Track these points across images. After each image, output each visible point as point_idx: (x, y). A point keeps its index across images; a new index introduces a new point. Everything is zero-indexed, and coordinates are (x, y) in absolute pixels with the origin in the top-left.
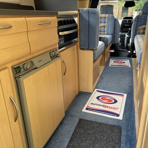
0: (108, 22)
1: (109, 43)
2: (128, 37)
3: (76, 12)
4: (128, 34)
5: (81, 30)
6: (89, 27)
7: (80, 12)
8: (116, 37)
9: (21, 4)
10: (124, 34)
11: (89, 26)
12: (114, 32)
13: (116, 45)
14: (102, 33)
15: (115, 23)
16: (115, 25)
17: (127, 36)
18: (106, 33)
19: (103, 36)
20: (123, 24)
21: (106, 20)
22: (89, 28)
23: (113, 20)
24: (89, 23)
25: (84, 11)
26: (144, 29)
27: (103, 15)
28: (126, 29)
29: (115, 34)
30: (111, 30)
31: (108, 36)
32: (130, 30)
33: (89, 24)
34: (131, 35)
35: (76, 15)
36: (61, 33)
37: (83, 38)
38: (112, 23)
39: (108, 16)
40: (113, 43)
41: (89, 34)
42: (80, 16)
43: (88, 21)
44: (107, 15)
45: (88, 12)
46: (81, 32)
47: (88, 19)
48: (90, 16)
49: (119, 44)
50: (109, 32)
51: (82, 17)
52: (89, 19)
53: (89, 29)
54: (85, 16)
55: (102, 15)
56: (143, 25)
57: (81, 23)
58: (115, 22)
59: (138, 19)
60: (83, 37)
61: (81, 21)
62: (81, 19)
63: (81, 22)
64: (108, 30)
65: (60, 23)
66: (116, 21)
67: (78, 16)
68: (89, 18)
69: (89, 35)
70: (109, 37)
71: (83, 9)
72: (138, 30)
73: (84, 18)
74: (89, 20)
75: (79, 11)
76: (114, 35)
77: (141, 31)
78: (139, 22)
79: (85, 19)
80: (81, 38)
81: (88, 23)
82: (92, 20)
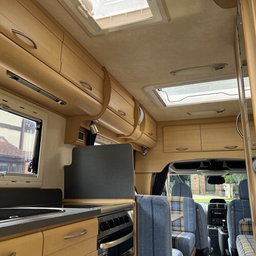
0: (186, 211)
1: (191, 250)
2: (223, 236)
3: (132, 201)
4: (222, 230)
5: (139, 232)
6: (153, 228)
7: (138, 201)
8: (202, 237)
9: (43, 188)
10: (215, 228)
11: (153, 226)
12: (198, 227)
13: (205, 251)
14: (176, 228)
15: (197, 211)
16: (197, 214)
17: (221, 233)
18: (183, 229)
19: (179, 236)
20: (211, 211)
21: (182, 205)
22: (153, 230)
23: (193, 206)
24: (153, 220)
25: (145, 200)
26: (249, 225)
27: (176, 198)
28: (217, 220)
29: (200, 231)
30: (191, 225)
31: (188, 236)
32: (226, 223)
33: (153, 223)
34: (227, 232)
35: (130, 207)
36: (104, 244)
37: (143, 248)
38: (192, 212)
39: (184, 200)
40: (199, 248)
41: (153, 240)
42: (138, 208)
43: (151, 216)
44: (182, 198)
45: (152, 202)
46: (139, 236)
47: (151, 213)
48: (154, 210)
49: (210, 249)
50: (189, 228)
51: (141, 209)
52: (153, 214)
53: (153, 232)
54: (147, 208)
55: (174, 197)
56: (245, 217)
57: (139, 220)
58: (196, 209)
59: (234, 206)
60: (142, 245)
61: (139, 215)
62: (139, 213)
63: (139, 218)
64: (186, 223)
65: (103, 226)
66: (197, 207)
67: (135, 208)
68: (153, 212)
69: (153, 243)
70: (189, 238)
71: (142, 197)
72: (239, 227)
73: (144, 212)
74: (153, 216)
75: (136, 200)
76: (198, 233)
77: (245, 228)
78: (237, 211)
79: (145, 214)
80: (139, 248)
81: (151, 221)
82: (157, 216)
